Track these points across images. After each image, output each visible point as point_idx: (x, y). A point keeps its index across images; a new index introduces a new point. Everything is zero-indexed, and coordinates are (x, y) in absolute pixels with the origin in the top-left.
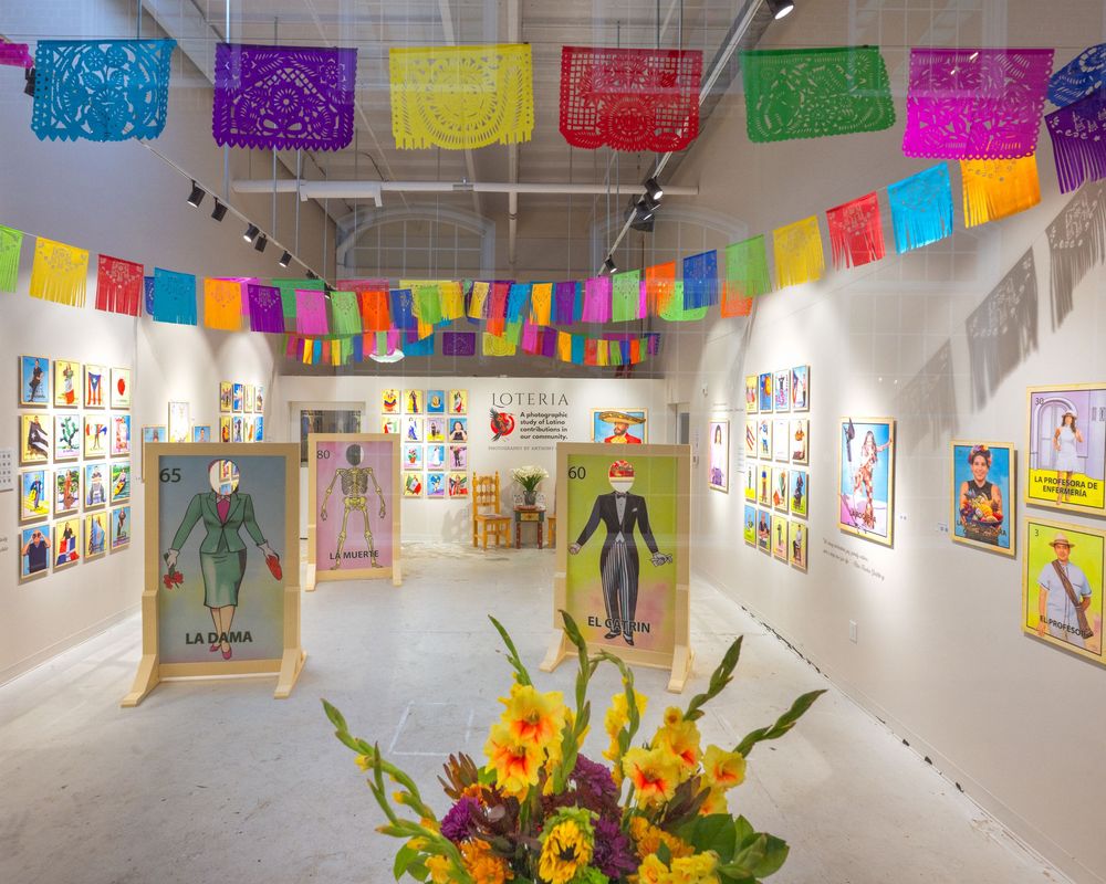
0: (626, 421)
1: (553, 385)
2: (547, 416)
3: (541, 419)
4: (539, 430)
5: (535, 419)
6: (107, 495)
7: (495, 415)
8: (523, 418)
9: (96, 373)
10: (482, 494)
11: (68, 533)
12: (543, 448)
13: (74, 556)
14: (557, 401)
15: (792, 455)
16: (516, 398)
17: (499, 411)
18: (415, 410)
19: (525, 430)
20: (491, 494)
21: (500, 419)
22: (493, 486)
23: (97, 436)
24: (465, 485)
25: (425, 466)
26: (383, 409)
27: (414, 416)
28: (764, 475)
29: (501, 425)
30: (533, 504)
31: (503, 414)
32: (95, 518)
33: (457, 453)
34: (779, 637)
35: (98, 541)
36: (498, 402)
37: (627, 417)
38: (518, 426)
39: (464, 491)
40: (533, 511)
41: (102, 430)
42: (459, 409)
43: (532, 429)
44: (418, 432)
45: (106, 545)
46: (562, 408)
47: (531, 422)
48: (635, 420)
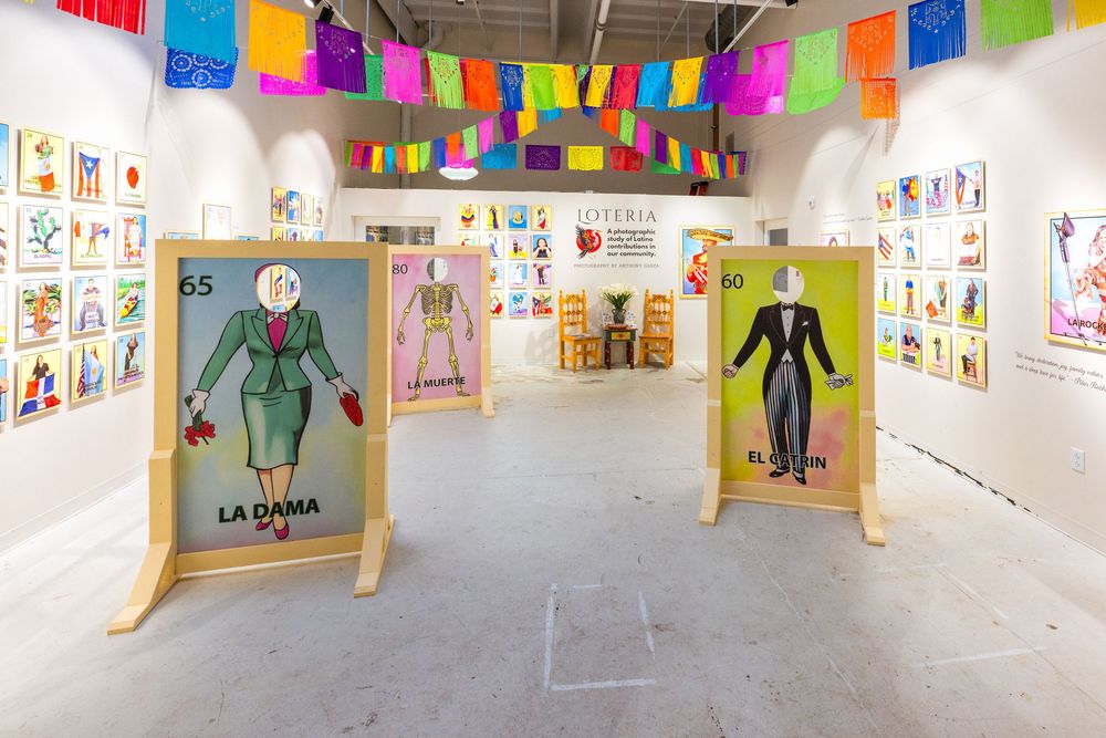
0: (714, 238)
1: (641, 202)
2: (634, 233)
3: (629, 236)
4: (627, 246)
5: (622, 236)
6: (108, 318)
7: (581, 232)
8: (610, 235)
9: (91, 153)
10: (568, 313)
11: (40, 370)
12: (631, 266)
13: (52, 402)
14: (644, 217)
15: (956, 261)
16: (602, 214)
17: (586, 227)
18: (496, 226)
19: (612, 247)
20: (578, 312)
21: (586, 236)
22: (580, 304)
23: (92, 239)
24: (550, 305)
25: (506, 284)
26: (461, 224)
27: (495, 232)
28: (909, 285)
29: (587, 242)
30: (622, 322)
31: (590, 231)
32: (88, 349)
33: (540, 271)
34: (938, 460)
35: (93, 379)
36: (584, 218)
37: (715, 235)
38: (605, 243)
39: (548, 311)
40: (624, 330)
41: (100, 231)
42: (543, 225)
43: (619, 246)
44: (498, 249)
45: (107, 384)
46: (650, 225)
47: (619, 239)
48: (723, 237)
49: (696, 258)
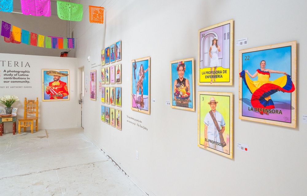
0: (59, 75)
1: (22, 58)
2: (19, 72)
3: (16, 73)
4: (14, 78)
5: (12, 73)
8: (5, 73)
12: (17, 87)
14: (24, 64)
19: (6, 78)
28: (107, 91)
30: (11, 113)
37: (59, 73)
40: (9, 117)
43: (10, 78)
46: (27, 69)
47: (10, 75)
48: (64, 74)
49: (50, 84)
